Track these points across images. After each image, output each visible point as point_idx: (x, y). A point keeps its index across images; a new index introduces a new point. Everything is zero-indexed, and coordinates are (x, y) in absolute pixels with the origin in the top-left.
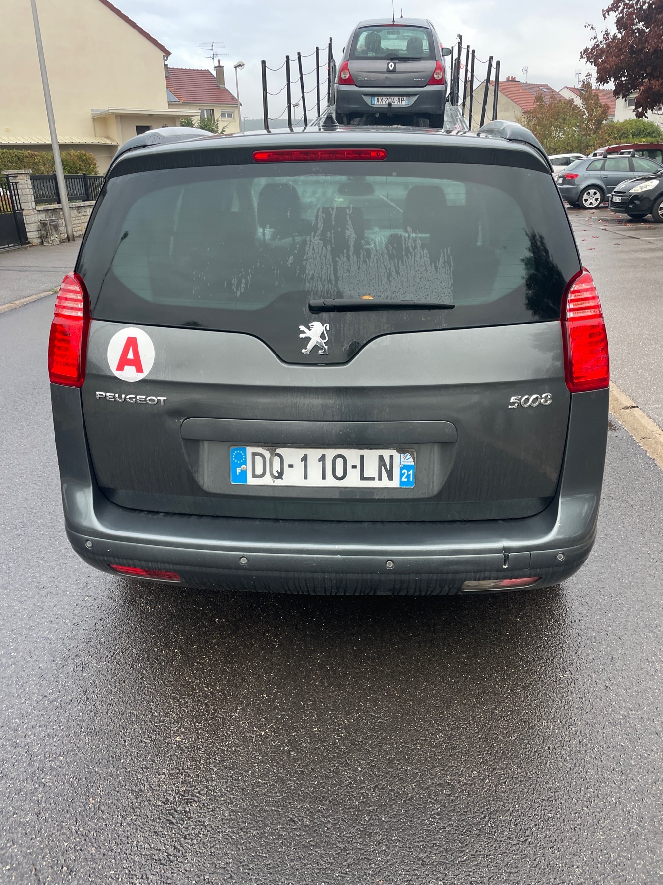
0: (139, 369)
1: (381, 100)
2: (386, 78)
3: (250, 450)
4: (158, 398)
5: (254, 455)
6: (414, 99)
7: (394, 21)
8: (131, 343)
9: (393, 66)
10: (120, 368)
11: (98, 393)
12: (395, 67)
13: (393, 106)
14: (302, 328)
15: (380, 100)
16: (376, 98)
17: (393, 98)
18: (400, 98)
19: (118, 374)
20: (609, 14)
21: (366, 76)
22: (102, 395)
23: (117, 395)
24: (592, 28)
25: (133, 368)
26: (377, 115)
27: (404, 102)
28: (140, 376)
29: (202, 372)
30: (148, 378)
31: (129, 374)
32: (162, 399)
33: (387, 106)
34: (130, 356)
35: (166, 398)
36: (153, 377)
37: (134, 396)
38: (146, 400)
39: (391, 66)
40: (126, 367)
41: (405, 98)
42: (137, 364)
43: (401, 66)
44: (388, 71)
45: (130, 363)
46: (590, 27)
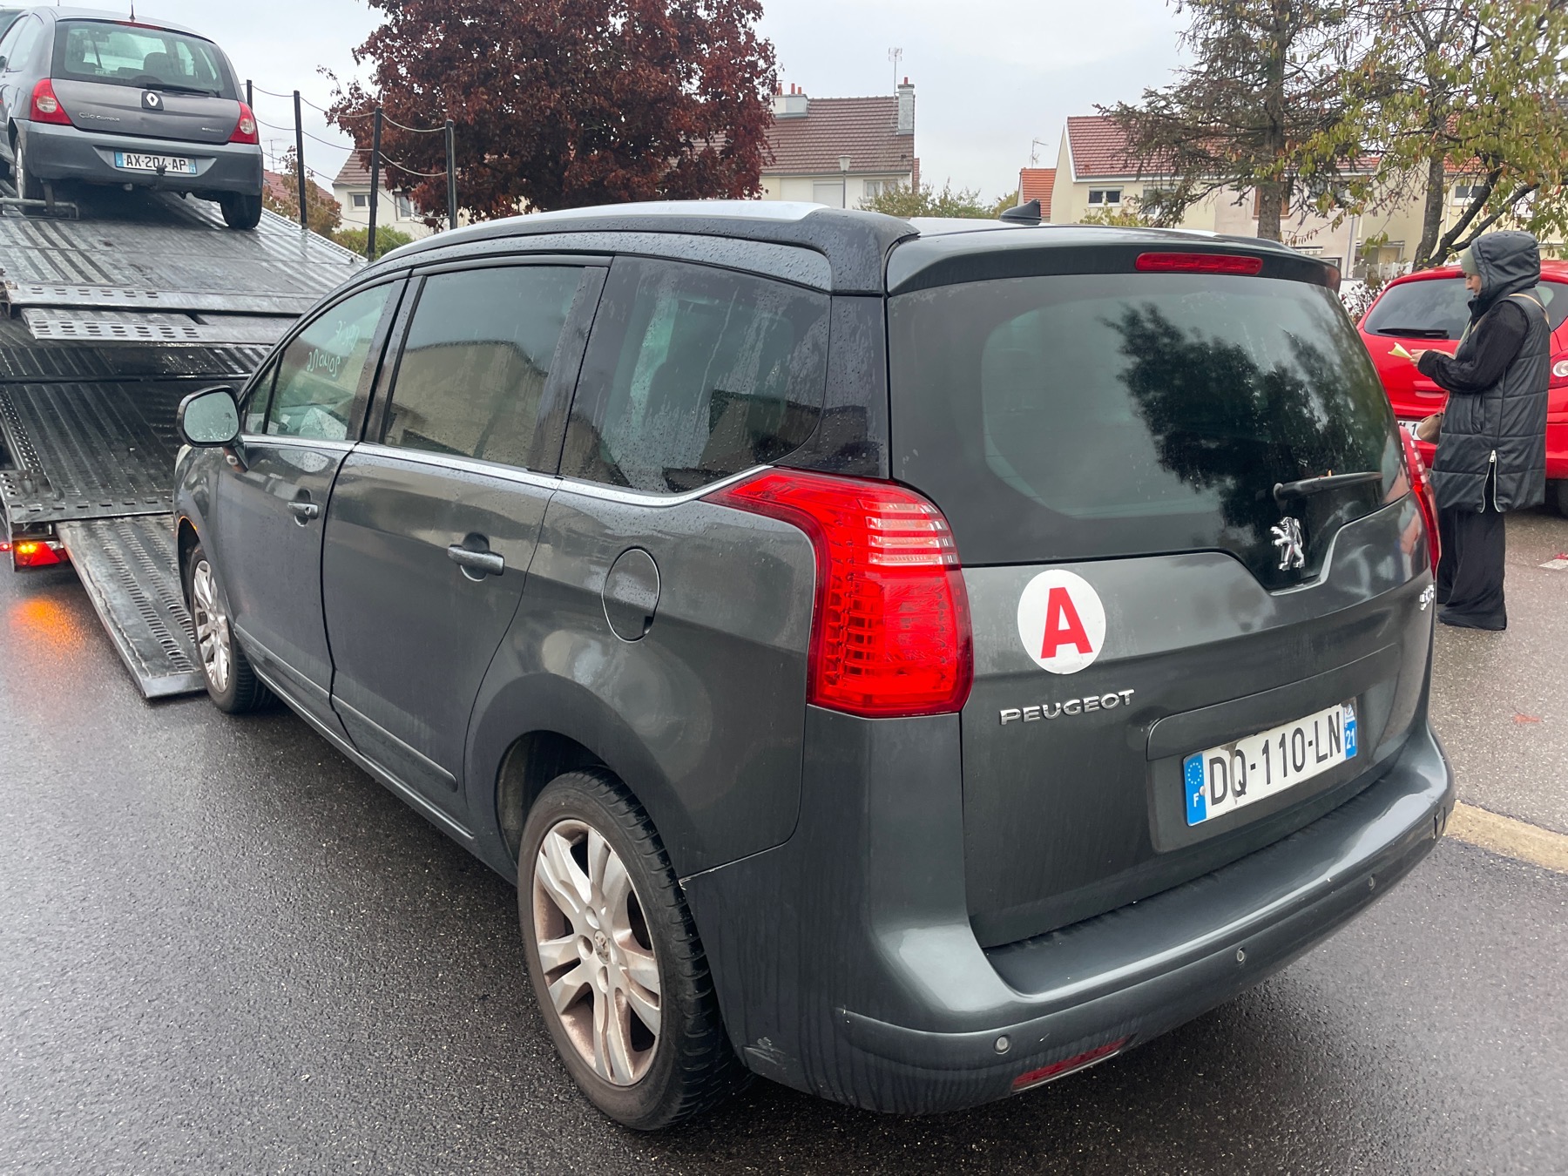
0: (1084, 647)
1: (137, 161)
2: (143, 119)
3: (1208, 756)
4: (1121, 694)
5: (1213, 762)
6: (207, 165)
7: (132, 17)
8: (1059, 598)
9: (156, 100)
10: (1048, 651)
11: (1003, 713)
12: (160, 102)
13: (166, 174)
14: (1275, 530)
15: (134, 161)
16: (125, 155)
17: (161, 158)
18: (177, 159)
19: (1048, 665)
20: (364, 58)
21: (95, 112)
22: (1015, 714)
23: (1045, 707)
24: (331, 75)
25: (1073, 647)
26: (129, 188)
27: (187, 169)
28: (1088, 659)
29: (1179, 628)
30: (1101, 659)
31: (1068, 660)
32: (1126, 693)
33: (155, 173)
34: (1064, 624)
35: (1132, 691)
36: (1111, 656)
37: (1078, 701)
38: (1100, 704)
39: (151, 98)
40: (1059, 647)
41: (186, 160)
42: (1077, 636)
43: (170, 102)
44: (146, 108)
45: (1065, 638)
46: (326, 73)
